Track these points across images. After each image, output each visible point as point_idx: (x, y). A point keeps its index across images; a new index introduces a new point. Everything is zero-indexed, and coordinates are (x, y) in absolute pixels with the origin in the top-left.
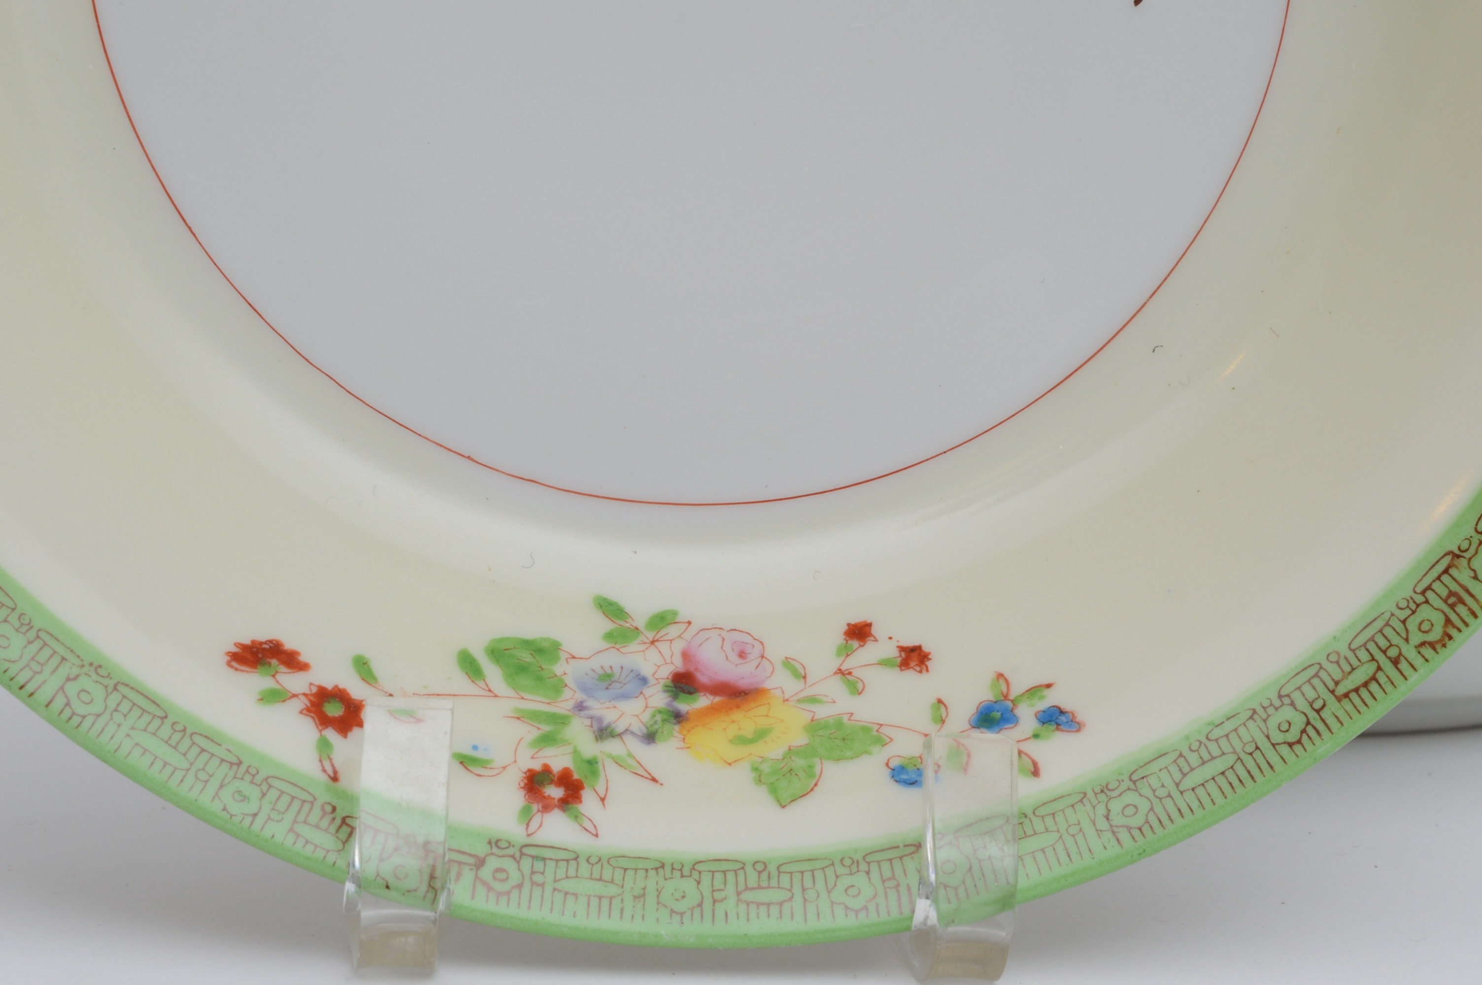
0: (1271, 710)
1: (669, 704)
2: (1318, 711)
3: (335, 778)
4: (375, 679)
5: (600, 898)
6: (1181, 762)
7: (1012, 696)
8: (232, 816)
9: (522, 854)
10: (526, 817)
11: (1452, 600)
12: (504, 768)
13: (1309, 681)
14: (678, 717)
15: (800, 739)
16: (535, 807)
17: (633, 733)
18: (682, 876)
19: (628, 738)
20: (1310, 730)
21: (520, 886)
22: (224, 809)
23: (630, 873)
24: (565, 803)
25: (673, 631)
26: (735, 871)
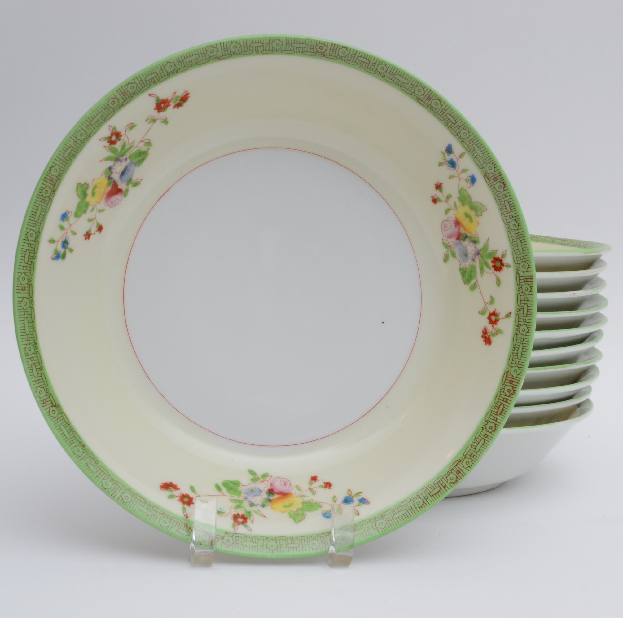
0: (415, 499)
1: (268, 497)
2: (426, 499)
3: (187, 517)
4: (195, 492)
5: (252, 546)
6: (393, 512)
7: (352, 495)
8: (162, 527)
9: (233, 536)
10: (234, 526)
11: (458, 472)
12: (228, 514)
13: (424, 492)
14: (270, 501)
15: (300, 506)
16: (236, 524)
17: (259, 505)
18: (272, 541)
19: (258, 506)
20: (424, 504)
21: (233, 544)
22: (161, 525)
23: (260, 540)
24: (243, 523)
25: (268, 478)
26: (285, 540)
